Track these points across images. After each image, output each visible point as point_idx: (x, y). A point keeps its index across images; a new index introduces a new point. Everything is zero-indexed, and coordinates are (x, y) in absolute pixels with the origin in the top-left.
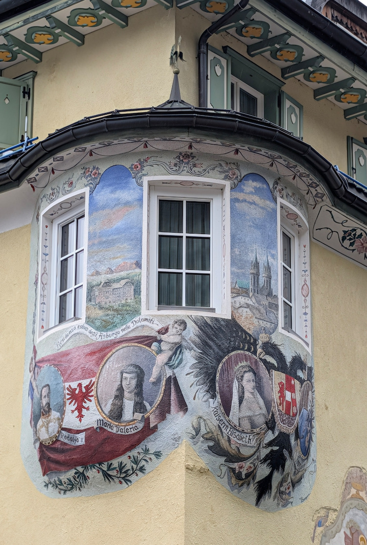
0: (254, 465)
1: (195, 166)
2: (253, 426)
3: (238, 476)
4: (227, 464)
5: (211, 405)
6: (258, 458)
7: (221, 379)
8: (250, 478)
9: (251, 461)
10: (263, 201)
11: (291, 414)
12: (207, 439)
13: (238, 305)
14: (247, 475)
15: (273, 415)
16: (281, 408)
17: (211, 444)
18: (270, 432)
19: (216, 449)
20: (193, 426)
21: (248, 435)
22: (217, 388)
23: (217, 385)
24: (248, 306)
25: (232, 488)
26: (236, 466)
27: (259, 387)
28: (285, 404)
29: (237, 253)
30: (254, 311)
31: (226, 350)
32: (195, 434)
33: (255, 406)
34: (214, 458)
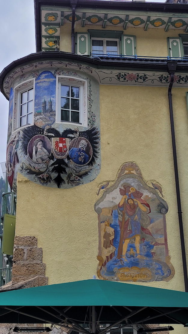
0: (48, 174)
1: (24, 78)
2: (43, 160)
3: (43, 179)
4: (37, 176)
5: (26, 157)
6: (49, 171)
7: (29, 147)
8: (49, 179)
9: (46, 173)
10: (49, 79)
11: (63, 151)
12: (26, 170)
13: (37, 119)
14: (47, 178)
15: (52, 154)
16: (56, 150)
17: (28, 171)
18: (51, 160)
19: (31, 172)
20: (21, 167)
21: (41, 164)
22: (28, 151)
23: (28, 150)
24: (41, 118)
25: (43, 184)
26: (40, 176)
27: (45, 146)
28: (58, 148)
29: (37, 101)
30: (43, 119)
31: (31, 137)
32: (21, 169)
33: (43, 153)
34: (31, 175)
